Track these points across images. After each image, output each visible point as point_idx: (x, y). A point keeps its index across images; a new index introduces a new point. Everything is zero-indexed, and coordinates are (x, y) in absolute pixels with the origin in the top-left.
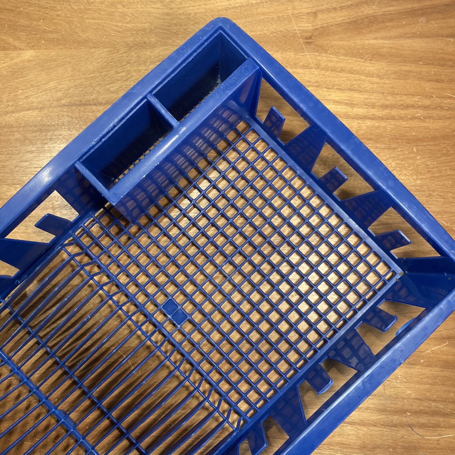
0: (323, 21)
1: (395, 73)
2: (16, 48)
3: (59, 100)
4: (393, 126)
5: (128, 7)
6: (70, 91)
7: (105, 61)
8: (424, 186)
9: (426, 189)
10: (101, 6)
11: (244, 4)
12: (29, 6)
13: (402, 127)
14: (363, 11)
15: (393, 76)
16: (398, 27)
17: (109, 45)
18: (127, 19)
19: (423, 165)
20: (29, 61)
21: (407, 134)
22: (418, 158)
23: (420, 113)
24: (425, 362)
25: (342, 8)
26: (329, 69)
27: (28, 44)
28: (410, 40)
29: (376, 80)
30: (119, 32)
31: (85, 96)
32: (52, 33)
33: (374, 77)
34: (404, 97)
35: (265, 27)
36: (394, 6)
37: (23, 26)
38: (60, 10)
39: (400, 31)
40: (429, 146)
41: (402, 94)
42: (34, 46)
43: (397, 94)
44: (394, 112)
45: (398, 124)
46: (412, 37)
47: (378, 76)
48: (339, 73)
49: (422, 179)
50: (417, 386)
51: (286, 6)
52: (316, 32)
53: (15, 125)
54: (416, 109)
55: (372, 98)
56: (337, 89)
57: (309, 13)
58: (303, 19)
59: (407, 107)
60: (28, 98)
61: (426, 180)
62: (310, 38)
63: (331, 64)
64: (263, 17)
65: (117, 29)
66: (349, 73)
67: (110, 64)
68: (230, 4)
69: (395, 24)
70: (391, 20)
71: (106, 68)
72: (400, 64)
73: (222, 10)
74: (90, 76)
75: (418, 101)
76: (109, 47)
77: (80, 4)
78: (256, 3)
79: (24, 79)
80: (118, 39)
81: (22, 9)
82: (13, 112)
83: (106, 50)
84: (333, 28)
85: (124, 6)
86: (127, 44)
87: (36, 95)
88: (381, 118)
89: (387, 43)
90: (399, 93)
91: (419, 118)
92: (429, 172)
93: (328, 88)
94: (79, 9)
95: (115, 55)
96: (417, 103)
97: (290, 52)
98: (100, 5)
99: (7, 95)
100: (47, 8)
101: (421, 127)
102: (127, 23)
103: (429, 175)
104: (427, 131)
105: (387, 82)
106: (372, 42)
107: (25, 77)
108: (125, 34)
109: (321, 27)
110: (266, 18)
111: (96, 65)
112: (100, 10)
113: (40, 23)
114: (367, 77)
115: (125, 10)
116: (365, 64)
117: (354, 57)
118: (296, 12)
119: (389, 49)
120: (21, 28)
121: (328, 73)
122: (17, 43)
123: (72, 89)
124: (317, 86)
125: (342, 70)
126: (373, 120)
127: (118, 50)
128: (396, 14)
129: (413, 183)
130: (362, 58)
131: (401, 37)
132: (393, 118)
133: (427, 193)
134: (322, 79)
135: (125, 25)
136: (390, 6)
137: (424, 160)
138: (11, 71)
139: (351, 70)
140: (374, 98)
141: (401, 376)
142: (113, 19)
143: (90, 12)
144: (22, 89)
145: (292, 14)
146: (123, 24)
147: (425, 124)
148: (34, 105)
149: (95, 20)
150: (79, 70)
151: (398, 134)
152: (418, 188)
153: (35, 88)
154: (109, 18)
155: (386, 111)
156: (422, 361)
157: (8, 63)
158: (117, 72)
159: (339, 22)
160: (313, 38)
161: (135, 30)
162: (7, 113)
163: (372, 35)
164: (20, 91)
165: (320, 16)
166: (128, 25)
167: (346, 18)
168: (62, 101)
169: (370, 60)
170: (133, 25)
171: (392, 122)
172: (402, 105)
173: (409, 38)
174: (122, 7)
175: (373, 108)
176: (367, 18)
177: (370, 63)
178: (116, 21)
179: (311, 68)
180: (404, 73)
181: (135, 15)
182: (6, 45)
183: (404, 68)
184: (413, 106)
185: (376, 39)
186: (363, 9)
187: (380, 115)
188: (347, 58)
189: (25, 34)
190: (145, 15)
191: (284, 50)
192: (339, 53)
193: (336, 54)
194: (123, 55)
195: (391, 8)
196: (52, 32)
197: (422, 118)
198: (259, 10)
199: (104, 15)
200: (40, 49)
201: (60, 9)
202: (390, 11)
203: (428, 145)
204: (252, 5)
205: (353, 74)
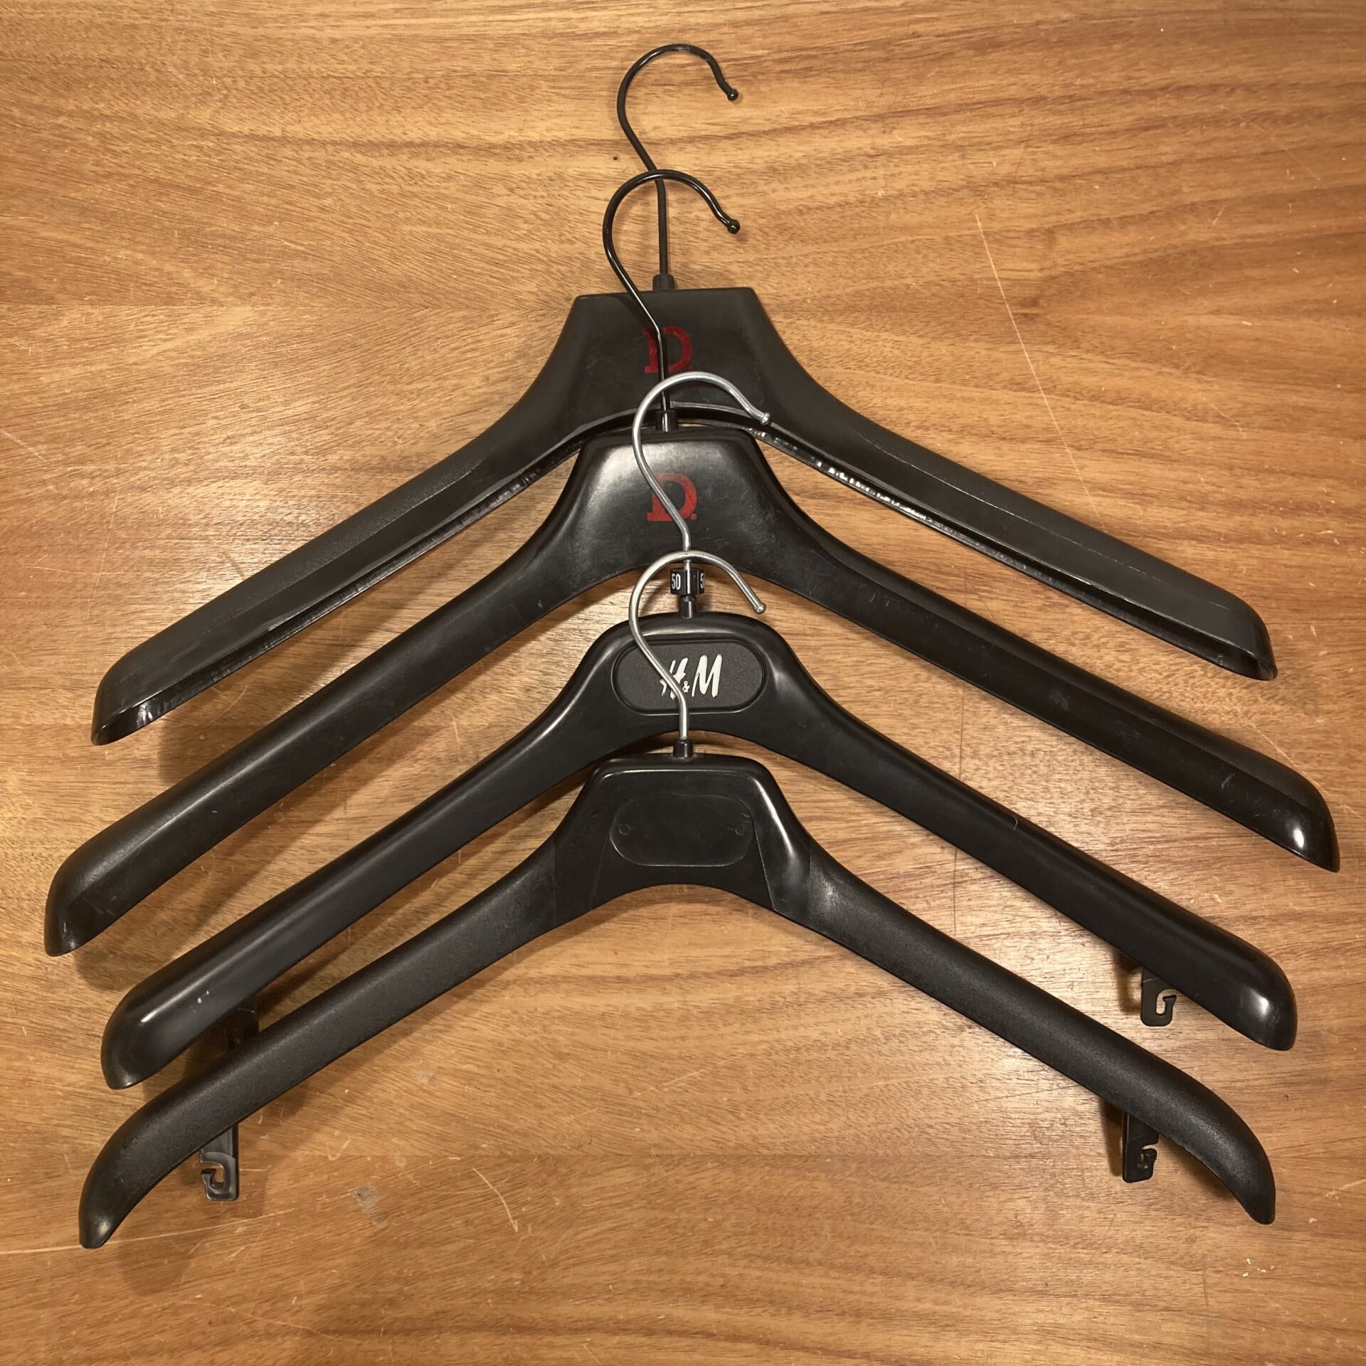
0: (1071, 257)
1: (1267, 410)
2: (201, 298)
3: (322, 451)
4: (1255, 562)
5: (522, 193)
6: (352, 429)
7: (453, 345)
8: (1336, 733)
9: (1340, 742)
10: (446, 188)
11: (852, 199)
12: (242, 181)
13: (1280, 565)
14: (1183, 234)
15: (1259, 420)
16: (1279, 283)
17: (467, 302)
18: (518, 229)
19: (1334, 675)
20: (240, 337)
21: (1292, 586)
22: (1322, 653)
23: (1332, 527)
24: (1320, 1222)
25: (1125, 222)
26: (1084, 392)
27: (235, 287)
28: (1311, 322)
29: (1212, 429)
30: (497, 264)
31: (395, 443)
32: (306, 259)
33: (1207, 422)
34: (1289, 482)
35: (909, 265)
36: (1270, 221)
37: (224, 236)
38: (331, 194)
39: (1285, 294)
40: (1353, 622)
41: (1282, 472)
42: (252, 294)
43: (1270, 471)
44: (1259, 523)
45: (1270, 556)
46: (1317, 311)
47: (1219, 419)
48: (1111, 407)
49: (1329, 712)
50: (1297, 1289)
51: (970, 209)
52: (1050, 287)
53: (194, 518)
54: (1321, 515)
55: (1199, 481)
56: (1103, 451)
57: (1033, 230)
58: (1015, 246)
59: (1297, 509)
60: (231, 444)
61: (1341, 716)
62: (1034, 302)
63: (1089, 381)
64: (903, 239)
65: (491, 254)
66: (1139, 407)
67: (469, 355)
68: (811, 197)
69: (1272, 273)
70: (1261, 263)
71: (457, 368)
72: (1282, 387)
73: (789, 213)
74: (413, 386)
75: (1328, 494)
76: (468, 307)
77: (387, 180)
78: (885, 198)
79: (222, 387)
80: (493, 284)
81: (220, 188)
82: (189, 482)
83: (460, 314)
84: (1100, 276)
85: (511, 190)
86: (519, 300)
87: (256, 437)
88: (1225, 539)
89: (1247, 327)
90: (1277, 468)
91: (1328, 542)
92: (1350, 693)
93: (1079, 449)
94: (382, 191)
95: (485, 329)
96: (1325, 498)
97: (976, 341)
98: (444, 184)
99: (173, 431)
100: (292, 187)
101: (1333, 566)
102: (519, 239)
103: (1348, 704)
104: (1350, 578)
105: (1245, 436)
106: (1205, 320)
107: (225, 382)
108: (514, 270)
109: (1065, 273)
110: (912, 242)
111: (429, 358)
112: (445, 197)
113: (271, 229)
114: (1188, 419)
115: (515, 200)
116: (1185, 384)
117: (1154, 362)
118: (996, 226)
119: (1252, 344)
120: (220, 241)
121: (1079, 405)
122: (205, 286)
123: (358, 423)
124: (1048, 441)
125: (1119, 400)
126: (1200, 541)
127: (492, 316)
128: (1275, 244)
129: (1305, 725)
130: (1177, 367)
131: (1286, 310)
132: (1257, 539)
133: (1342, 754)
134: (1063, 422)
135: (514, 244)
136: (1260, 222)
137: (1336, 660)
138: (186, 365)
139: (1143, 399)
140: (1204, 480)
141: (1251, 1258)
142: (480, 226)
143: (417, 202)
144: (216, 418)
145: (985, 233)
146: (508, 243)
147: (1344, 560)
148: (252, 462)
149: (430, 226)
150: (382, 369)
151: (1269, 583)
152: (1316, 737)
153: (254, 414)
154: (468, 223)
155: (1238, 518)
156: (1311, 1220)
157: (178, 343)
158: (487, 379)
159: (1115, 261)
160: (1042, 302)
161: (543, 261)
162: (172, 483)
163: (1206, 303)
164: (212, 422)
165: (1063, 241)
166: (521, 245)
167: (1137, 250)
168: (329, 457)
169: (1198, 373)
170: (537, 245)
171: (1255, 550)
172: (1284, 503)
173: (1308, 313)
174: (506, 191)
175: (1203, 509)
176: (1194, 252)
177: (1199, 381)
178: (488, 233)
179: (1033, 389)
180: (1291, 411)
181: (543, 215)
182: (174, 289)
183: (1293, 399)
184: (1313, 508)
185: (1217, 312)
186: (1182, 227)
187: (1223, 531)
188: (1133, 365)
189: (226, 259)
190: (571, 218)
191: (959, 335)
192: (1113, 349)
193: (1105, 351)
194: (508, 331)
195: (1262, 229)
196: (304, 256)
197: (1336, 541)
198: (893, 216)
199: (453, 212)
200: (269, 305)
201: (329, 190)
202: (1260, 236)
203: (1351, 619)
204: (875, 202)
205: (1150, 409)
